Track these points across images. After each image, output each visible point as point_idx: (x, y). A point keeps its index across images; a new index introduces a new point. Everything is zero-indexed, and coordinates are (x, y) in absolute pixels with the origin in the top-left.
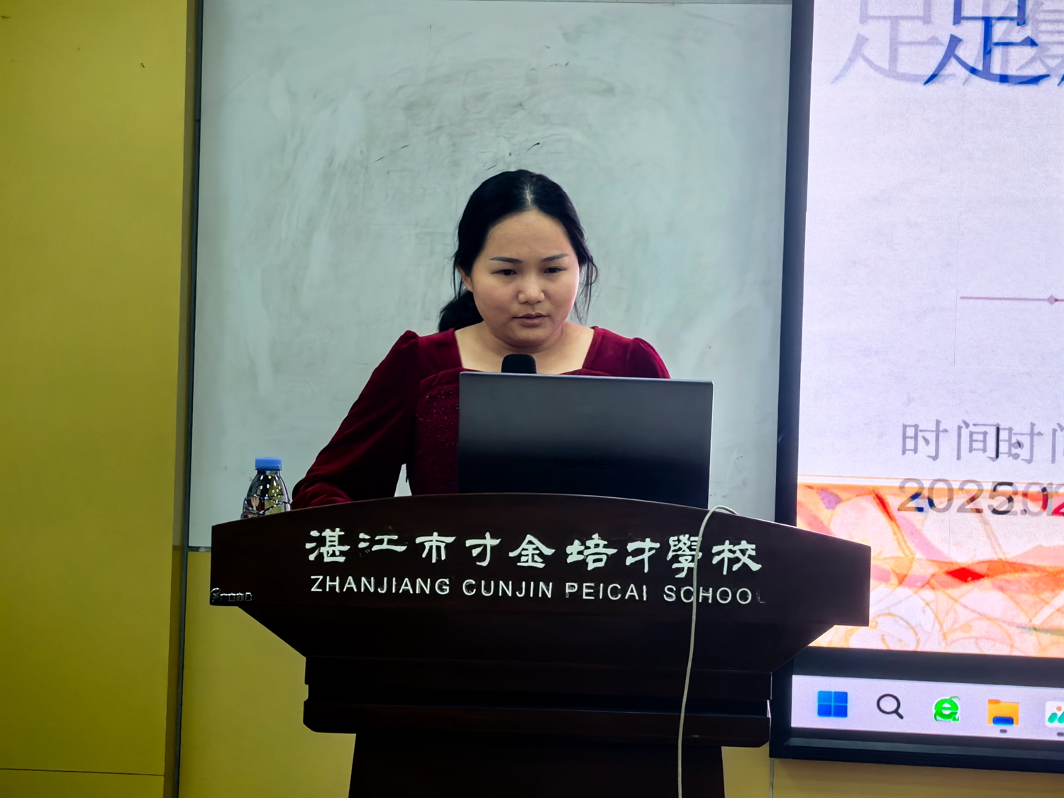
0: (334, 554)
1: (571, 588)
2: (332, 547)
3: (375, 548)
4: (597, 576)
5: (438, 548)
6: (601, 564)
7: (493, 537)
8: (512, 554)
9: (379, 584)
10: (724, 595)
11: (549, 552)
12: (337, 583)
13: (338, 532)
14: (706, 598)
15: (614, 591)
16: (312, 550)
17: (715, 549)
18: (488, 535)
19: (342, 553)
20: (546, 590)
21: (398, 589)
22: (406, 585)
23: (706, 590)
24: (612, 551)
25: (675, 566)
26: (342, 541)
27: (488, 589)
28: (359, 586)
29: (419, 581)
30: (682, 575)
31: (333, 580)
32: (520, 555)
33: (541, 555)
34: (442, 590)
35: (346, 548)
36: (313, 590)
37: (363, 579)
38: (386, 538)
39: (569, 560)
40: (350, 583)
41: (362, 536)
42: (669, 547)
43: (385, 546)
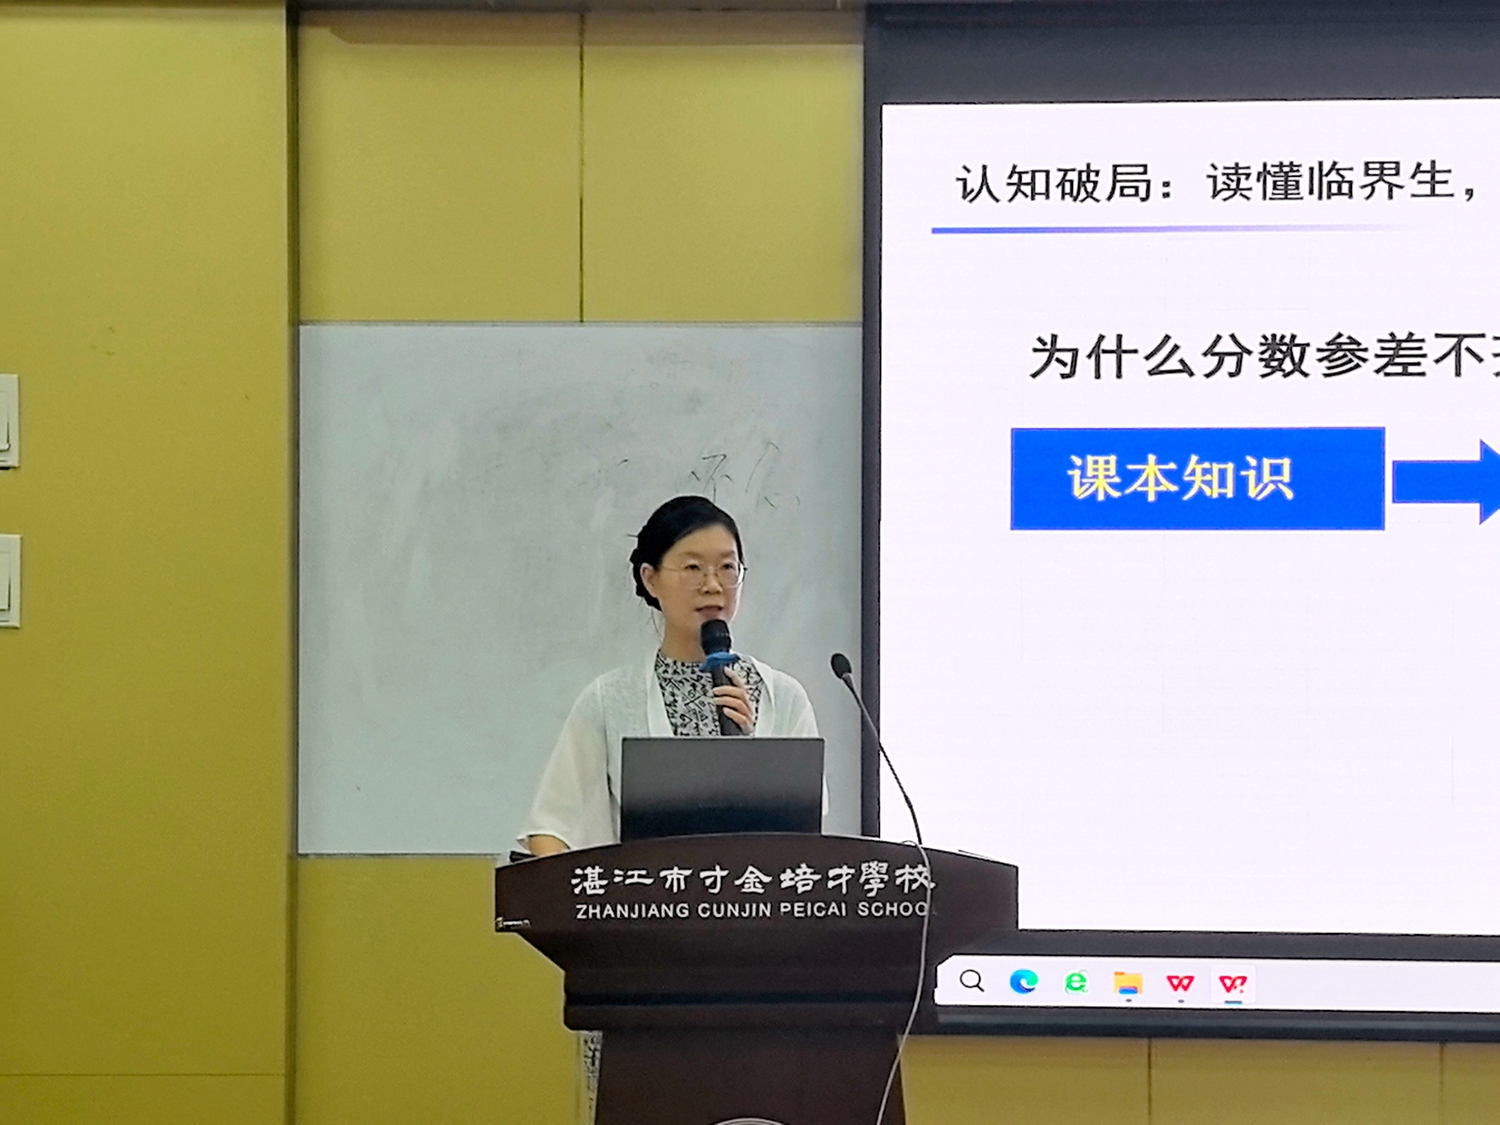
1: (785, 907)
2: (593, 881)
3: (628, 881)
4: (806, 897)
5: (678, 880)
6: (809, 888)
7: (722, 869)
8: (738, 882)
9: (631, 910)
10: (906, 909)
11: (767, 879)
12: (598, 911)
13: (598, 870)
14: (891, 912)
15: (820, 909)
16: (577, 885)
17: (898, 872)
18: (718, 868)
19: (601, 887)
20: (766, 910)
21: (647, 913)
22: (653, 911)
23: (892, 905)
24: (817, 877)
25: (867, 887)
26: (601, 876)
28: (615, 913)
30: (872, 894)
31: (594, 908)
32: (744, 883)
33: (761, 882)
34: (681, 912)
35: (604, 882)
36: (579, 916)
37: (619, 907)
38: (636, 873)
39: (784, 885)
40: (608, 910)
41: (617, 872)
42: (862, 872)
43: (635, 880)
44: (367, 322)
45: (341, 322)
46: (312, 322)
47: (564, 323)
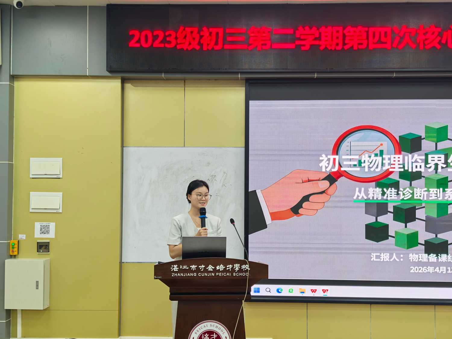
0: (176, 269)
1: (217, 274)
2: (175, 268)
3: (183, 268)
4: (222, 272)
5: (194, 268)
6: (222, 270)
7: (204, 265)
8: (207, 268)
9: (184, 274)
10: (244, 274)
11: (213, 268)
12: (176, 275)
13: (177, 266)
14: (241, 275)
15: (225, 274)
16: (172, 269)
17: (242, 266)
18: (203, 265)
19: (177, 269)
20: (213, 274)
21: (187, 275)
22: (189, 275)
23: (241, 273)
24: (224, 267)
25: (235, 269)
26: (177, 267)
27: (203, 275)
28: (180, 275)
29: (191, 274)
30: (236, 271)
31: (176, 274)
32: (208, 269)
33: (212, 268)
34: (195, 275)
35: (178, 268)
36: (172, 276)
37: (181, 274)
38: (185, 266)
39: (217, 269)
40: (179, 274)
41: (181, 266)
42: (234, 266)
43: (185, 268)
44: (138, 147)
45: (132, 147)
46: (126, 147)
47: (180, 147)
